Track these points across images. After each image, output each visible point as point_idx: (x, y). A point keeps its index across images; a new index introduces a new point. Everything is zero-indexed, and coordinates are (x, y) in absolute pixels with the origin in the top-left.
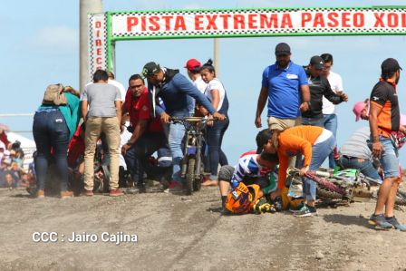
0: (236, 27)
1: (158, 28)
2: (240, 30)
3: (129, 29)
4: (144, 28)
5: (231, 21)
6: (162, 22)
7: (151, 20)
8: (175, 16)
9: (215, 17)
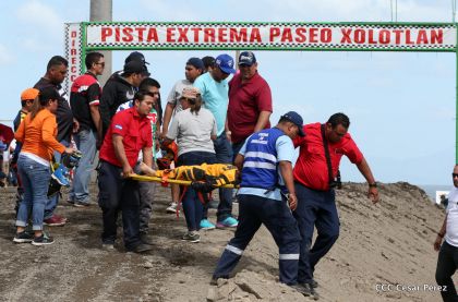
0: (206, 40)
1: (131, 39)
2: (210, 43)
3: (103, 39)
4: (117, 39)
5: (202, 34)
6: (135, 34)
7: (124, 31)
8: (148, 28)
9: (186, 30)
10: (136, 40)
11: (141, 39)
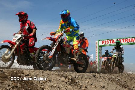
0: (126, 42)
1: (108, 43)
2: (127, 42)
3: (103, 43)
4: (105, 43)
5: (124, 40)
6: (109, 42)
7: (107, 41)
8: (112, 40)
9: (121, 40)
10: (109, 43)
11: (111, 43)
